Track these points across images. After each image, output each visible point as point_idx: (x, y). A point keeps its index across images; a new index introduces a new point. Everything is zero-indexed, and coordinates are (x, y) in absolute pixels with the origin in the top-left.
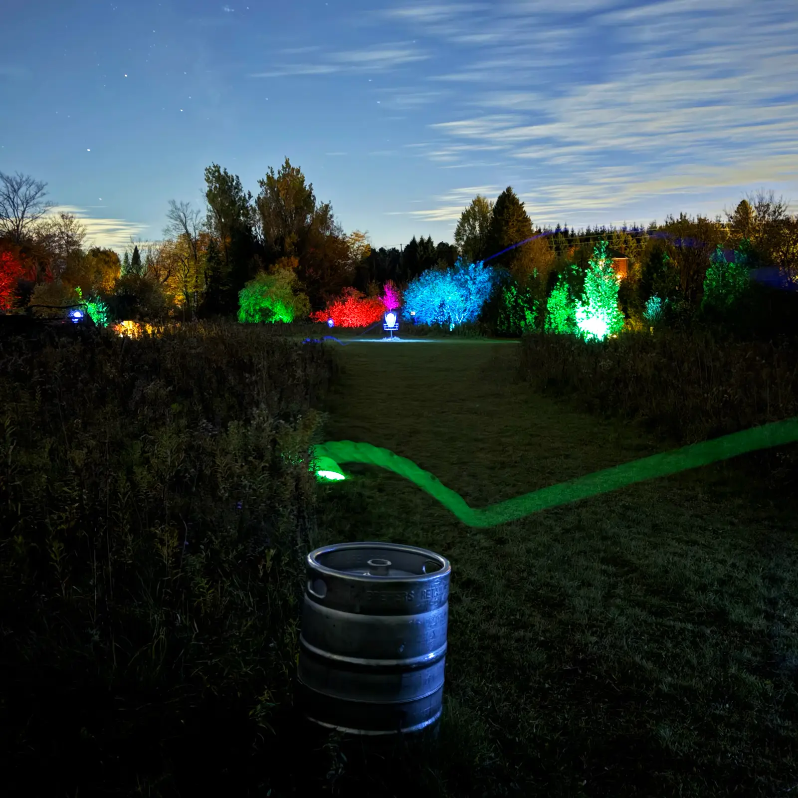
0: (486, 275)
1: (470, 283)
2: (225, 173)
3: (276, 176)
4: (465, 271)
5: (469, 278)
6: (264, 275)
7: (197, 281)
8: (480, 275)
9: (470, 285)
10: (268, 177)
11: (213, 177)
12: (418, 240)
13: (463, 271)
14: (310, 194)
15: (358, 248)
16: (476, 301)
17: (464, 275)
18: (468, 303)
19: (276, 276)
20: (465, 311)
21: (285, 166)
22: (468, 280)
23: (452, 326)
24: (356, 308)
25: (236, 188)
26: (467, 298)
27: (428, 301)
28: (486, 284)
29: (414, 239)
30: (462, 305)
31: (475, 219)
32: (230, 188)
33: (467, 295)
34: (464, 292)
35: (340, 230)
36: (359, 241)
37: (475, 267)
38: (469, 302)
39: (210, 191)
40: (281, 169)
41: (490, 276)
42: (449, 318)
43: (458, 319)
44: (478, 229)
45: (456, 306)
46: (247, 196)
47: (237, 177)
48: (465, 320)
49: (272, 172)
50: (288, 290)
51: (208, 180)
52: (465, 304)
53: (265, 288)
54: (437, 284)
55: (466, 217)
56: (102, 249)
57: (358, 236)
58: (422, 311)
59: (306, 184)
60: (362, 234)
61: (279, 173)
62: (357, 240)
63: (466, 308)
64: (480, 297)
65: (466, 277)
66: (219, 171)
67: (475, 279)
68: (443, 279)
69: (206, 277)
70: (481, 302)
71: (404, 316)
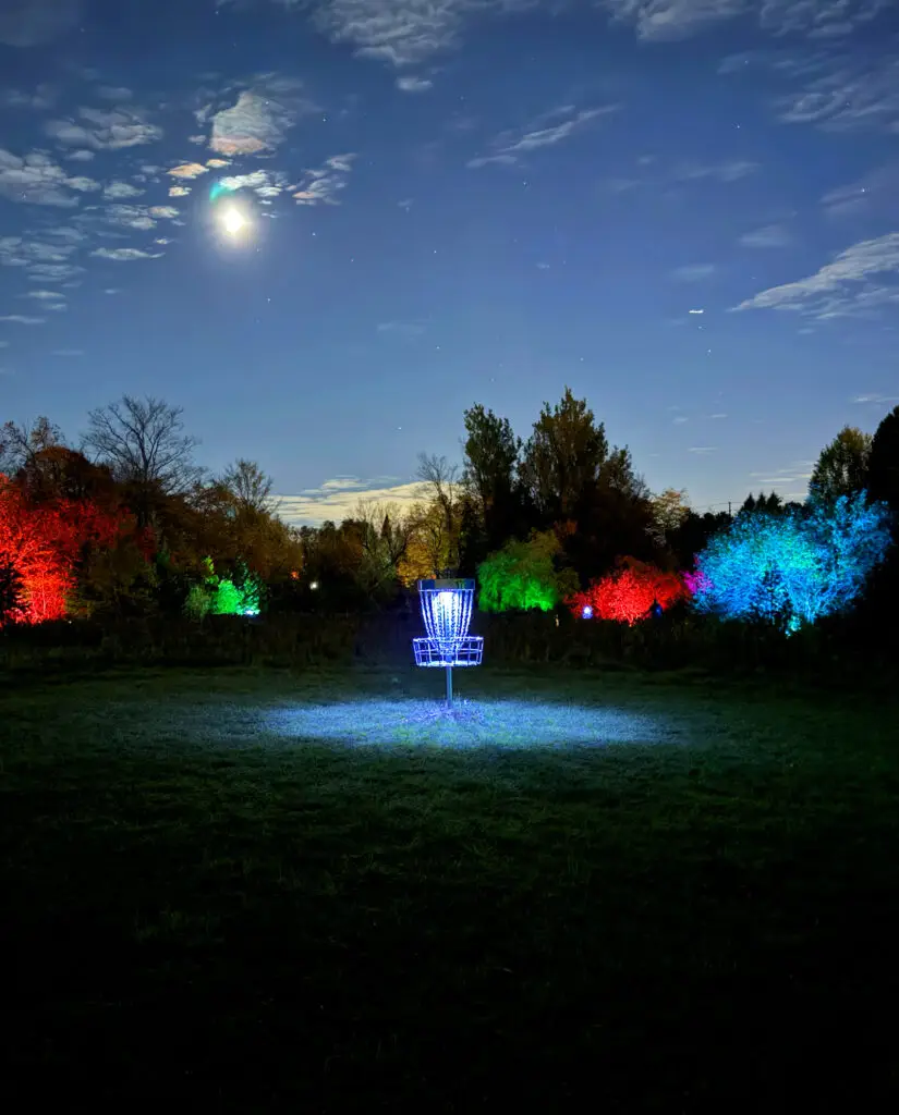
0: (872, 516)
1: (837, 535)
2: (490, 415)
3: (553, 414)
4: (826, 510)
5: (834, 524)
6: (514, 543)
7: (450, 556)
8: (858, 517)
9: (837, 540)
10: (543, 417)
11: (475, 421)
12: (756, 498)
13: (821, 511)
14: (600, 436)
15: (672, 512)
16: (847, 570)
17: (823, 518)
18: (833, 577)
19: (531, 544)
20: (824, 590)
21: (565, 400)
22: (831, 528)
23: (794, 625)
24: (633, 587)
25: (505, 435)
26: (829, 564)
27: (746, 571)
28: (871, 537)
29: (750, 497)
30: (818, 578)
31: (841, 462)
32: (496, 436)
33: (830, 559)
34: (821, 553)
35: (642, 485)
36: (672, 502)
37: (850, 502)
38: (834, 573)
39: (472, 440)
40: (560, 403)
41: (881, 519)
42: (788, 604)
43: (810, 607)
44: (845, 474)
45: (805, 581)
46: (516, 444)
47: (507, 420)
48: (826, 612)
49: (548, 409)
50: (548, 564)
51: (469, 427)
52: (825, 576)
53: (515, 560)
54: (765, 537)
55: (827, 459)
56: (355, 521)
57: (672, 496)
58: (732, 591)
59: (595, 424)
60: (677, 493)
61: (556, 410)
62: (669, 501)
63: (827, 584)
64: (858, 562)
65: (829, 522)
66: (481, 414)
67: (849, 525)
68: (778, 527)
69: (460, 551)
70: (859, 572)
71: (696, 601)
